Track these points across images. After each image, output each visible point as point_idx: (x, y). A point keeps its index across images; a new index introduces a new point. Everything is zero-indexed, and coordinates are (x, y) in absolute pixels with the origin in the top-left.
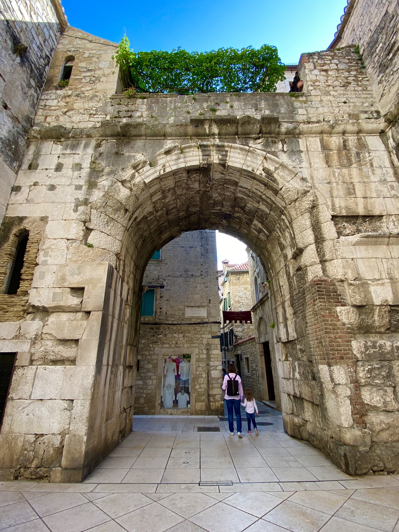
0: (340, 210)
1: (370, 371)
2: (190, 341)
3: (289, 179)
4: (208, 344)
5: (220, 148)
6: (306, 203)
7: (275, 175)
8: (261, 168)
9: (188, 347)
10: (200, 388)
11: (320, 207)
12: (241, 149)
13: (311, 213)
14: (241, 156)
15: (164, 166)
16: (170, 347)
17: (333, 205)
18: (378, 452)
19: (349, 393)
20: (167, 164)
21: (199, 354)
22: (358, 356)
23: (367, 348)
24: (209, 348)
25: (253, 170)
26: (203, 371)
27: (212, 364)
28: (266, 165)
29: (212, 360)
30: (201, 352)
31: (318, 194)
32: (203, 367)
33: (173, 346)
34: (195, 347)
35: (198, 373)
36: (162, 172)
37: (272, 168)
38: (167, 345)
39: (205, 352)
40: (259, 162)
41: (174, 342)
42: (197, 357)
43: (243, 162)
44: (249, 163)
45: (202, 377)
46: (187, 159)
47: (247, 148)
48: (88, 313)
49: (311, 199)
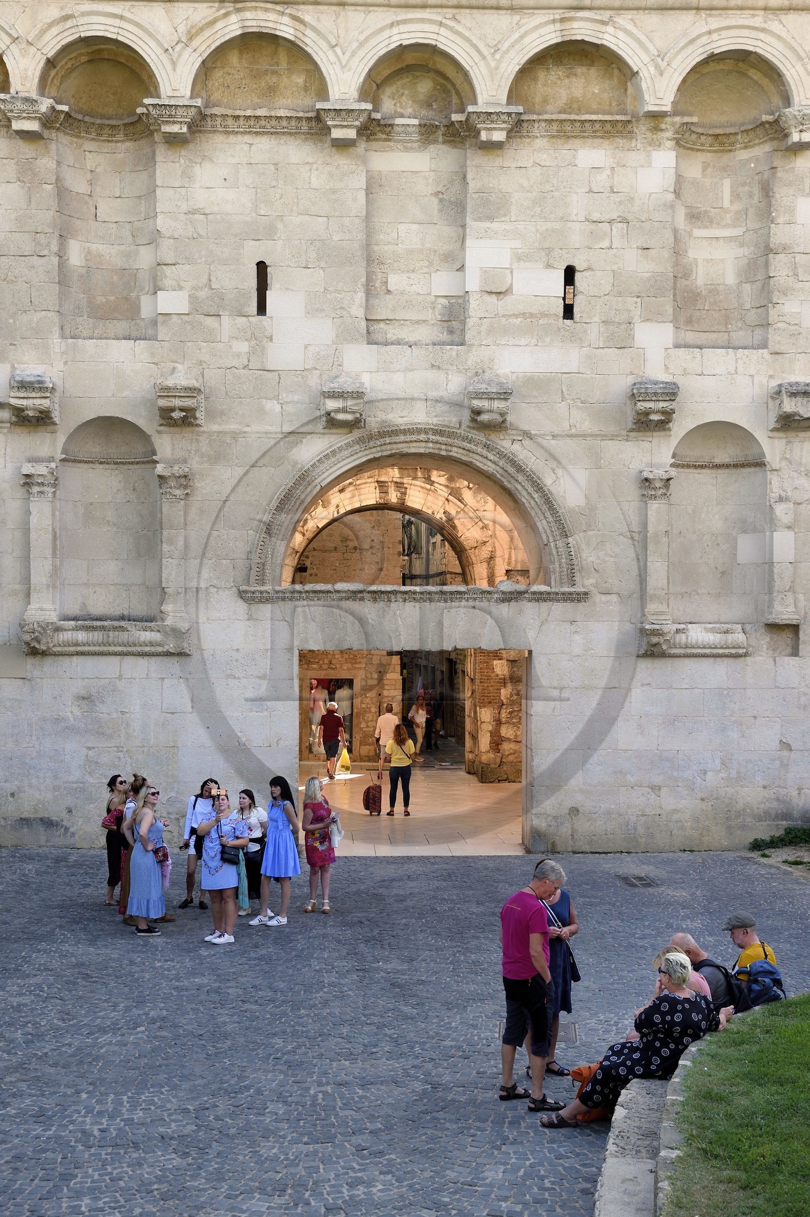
0: (516, 564)
1: (510, 713)
2: (352, 659)
3: (470, 526)
4: (381, 664)
5: (399, 485)
6: (485, 552)
7: (456, 522)
8: (442, 511)
9: (348, 669)
10: (368, 726)
11: (497, 559)
12: (422, 488)
13: (489, 563)
14: (421, 495)
15: (338, 506)
16: (321, 668)
17: (510, 559)
18: (505, 768)
19: (490, 728)
20: (341, 505)
21: (366, 679)
22: (505, 701)
23: (511, 695)
24: (382, 670)
25: (433, 513)
26: (373, 703)
27: (385, 693)
28: (447, 508)
29: (386, 687)
30: (369, 676)
31: (497, 544)
32: (372, 699)
33: (325, 667)
34: (360, 668)
35: (364, 706)
36: (336, 515)
37: (453, 512)
38: (315, 666)
39: (375, 676)
40: (440, 503)
41: (326, 661)
42: (364, 683)
43: (423, 502)
44: (429, 504)
45: (370, 712)
46: (362, 497)
47: (428, 486)
49: (490, 549)
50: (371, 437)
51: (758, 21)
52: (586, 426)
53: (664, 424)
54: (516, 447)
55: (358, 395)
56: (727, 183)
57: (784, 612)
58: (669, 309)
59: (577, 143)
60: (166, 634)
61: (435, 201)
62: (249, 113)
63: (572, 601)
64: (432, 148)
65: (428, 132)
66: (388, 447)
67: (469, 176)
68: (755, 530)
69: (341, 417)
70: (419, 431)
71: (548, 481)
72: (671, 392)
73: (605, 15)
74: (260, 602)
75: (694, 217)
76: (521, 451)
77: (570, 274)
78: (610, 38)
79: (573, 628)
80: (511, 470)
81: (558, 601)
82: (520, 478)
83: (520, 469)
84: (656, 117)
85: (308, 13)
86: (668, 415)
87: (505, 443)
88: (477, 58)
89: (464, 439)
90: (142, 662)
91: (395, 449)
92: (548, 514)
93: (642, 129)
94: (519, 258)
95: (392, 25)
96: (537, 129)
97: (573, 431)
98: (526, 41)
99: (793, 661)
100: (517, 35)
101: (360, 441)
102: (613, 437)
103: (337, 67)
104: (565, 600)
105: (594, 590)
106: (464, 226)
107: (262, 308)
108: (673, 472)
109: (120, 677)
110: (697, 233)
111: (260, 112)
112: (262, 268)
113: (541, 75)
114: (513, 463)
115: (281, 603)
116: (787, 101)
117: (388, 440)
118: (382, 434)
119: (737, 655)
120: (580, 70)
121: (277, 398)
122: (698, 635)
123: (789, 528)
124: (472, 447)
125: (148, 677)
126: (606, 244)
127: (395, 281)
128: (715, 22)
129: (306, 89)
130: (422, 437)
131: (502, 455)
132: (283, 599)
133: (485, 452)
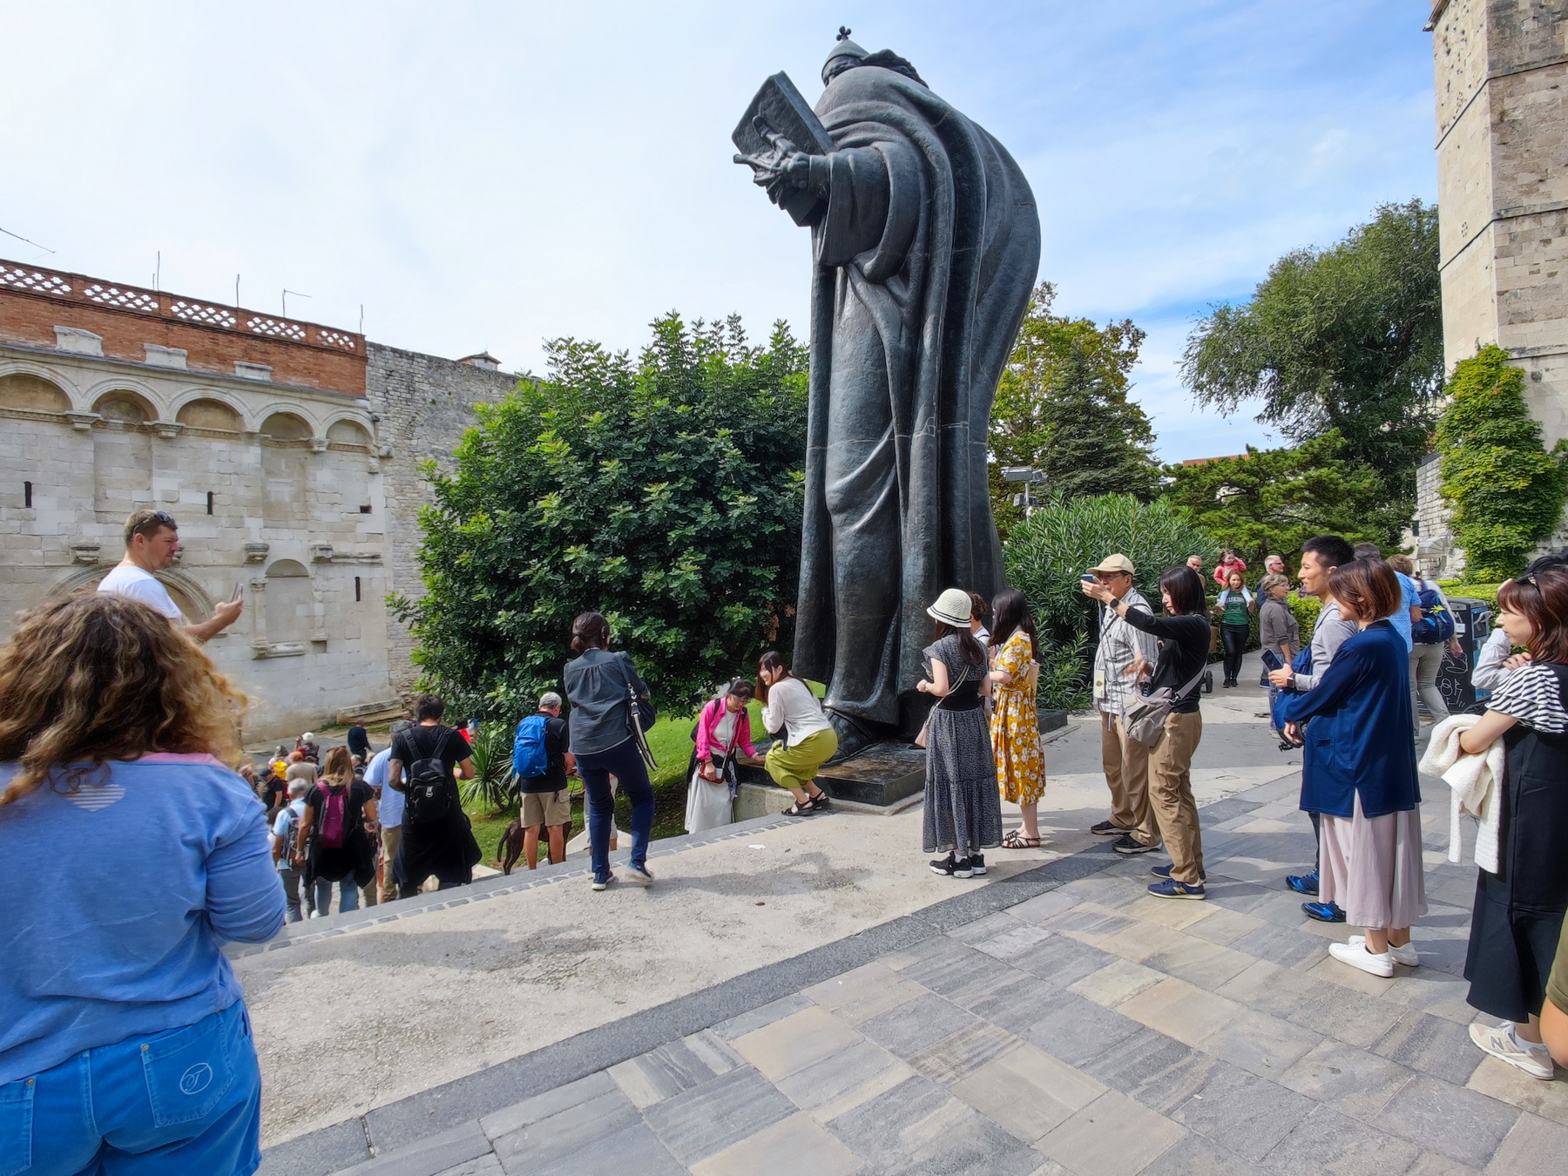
50: (101, 568)
51: (297, 402)
52: (221, 561)
53: (261, 562)
54: (185, 571)
55: (96, 549)
56: (283, 461)
57: (321, 636)
58: (261, 512)
59: (211, 439)
61: (133, 458)
62: (19, 409)
64: (131, 434)
65: (128, 428)
67: (154, 449)
68: (304, 603)
69: (85, 559)
71: (203, 585)
72: (266, 548)
73: (225, 390)
75: (269, 473)
76: (187, 573)
77: (210, 495)
78: (228, 399)
80: (183, 581)
83: (188, 581)
84: (251, 435)
85: (59, 370)
86: (264, 557)
87: (178, 570)
88: (158, 399)
93: (243, 437)
94: (183, 486)
95: (111, 380)
96: (190, 432)
97: (215, 563)
98: (185, 395)
99: (325, 655)
100: (179, 393)
102: (236, 566)
103: (79, 396)
106: (150, 470)
107: (29, 503)
108: (267, 581)
110: (271, 480)
111: (25, 410)
112: (28, 486)
113: (192, 409)
114: (183, 578)
116: (311, 433)
119: (299, 654)
120: (211, 409)
121: (39, 548)
122: (281, 648)
123: (321, 602)
126: (228, 483)
127: (110, 493)
128: (278, 400)
129: (55, 401)
131: (178, 575)
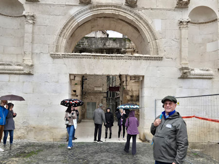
9: (95, 100)
24: (102, 101)
34: (98, 100)
38: (88, 99)
48: (77, 96)
52: (162, 6)
54: (140, 12)
60: (24, 67)
63: (157, 60)
66: (99, 11)
70: (109, 6)
71: (150, 22)
74: (57, 58)
79: (158, 69)
80: (138, 19)
81: (153, 60)
82: (141, 21)
89: (124, 9)
90: (17, 76)
91: (102, 12)
92: (150, 33)
97: (158, 8)
101: (90, 8)
102: (170, 10)
104: (155, 60)
105: (164, 57)
109: (9, 81)
114: (139, 16)
115: (64, 59)
117: (99, 8)
118: (97, 6)
119: (210, 78)
122: (198, 71)
124: (126, 11)
125: (19, 81)
130: (110, 8)
131: (136, 14)
132: (65, 57)
133: (130, 13)
